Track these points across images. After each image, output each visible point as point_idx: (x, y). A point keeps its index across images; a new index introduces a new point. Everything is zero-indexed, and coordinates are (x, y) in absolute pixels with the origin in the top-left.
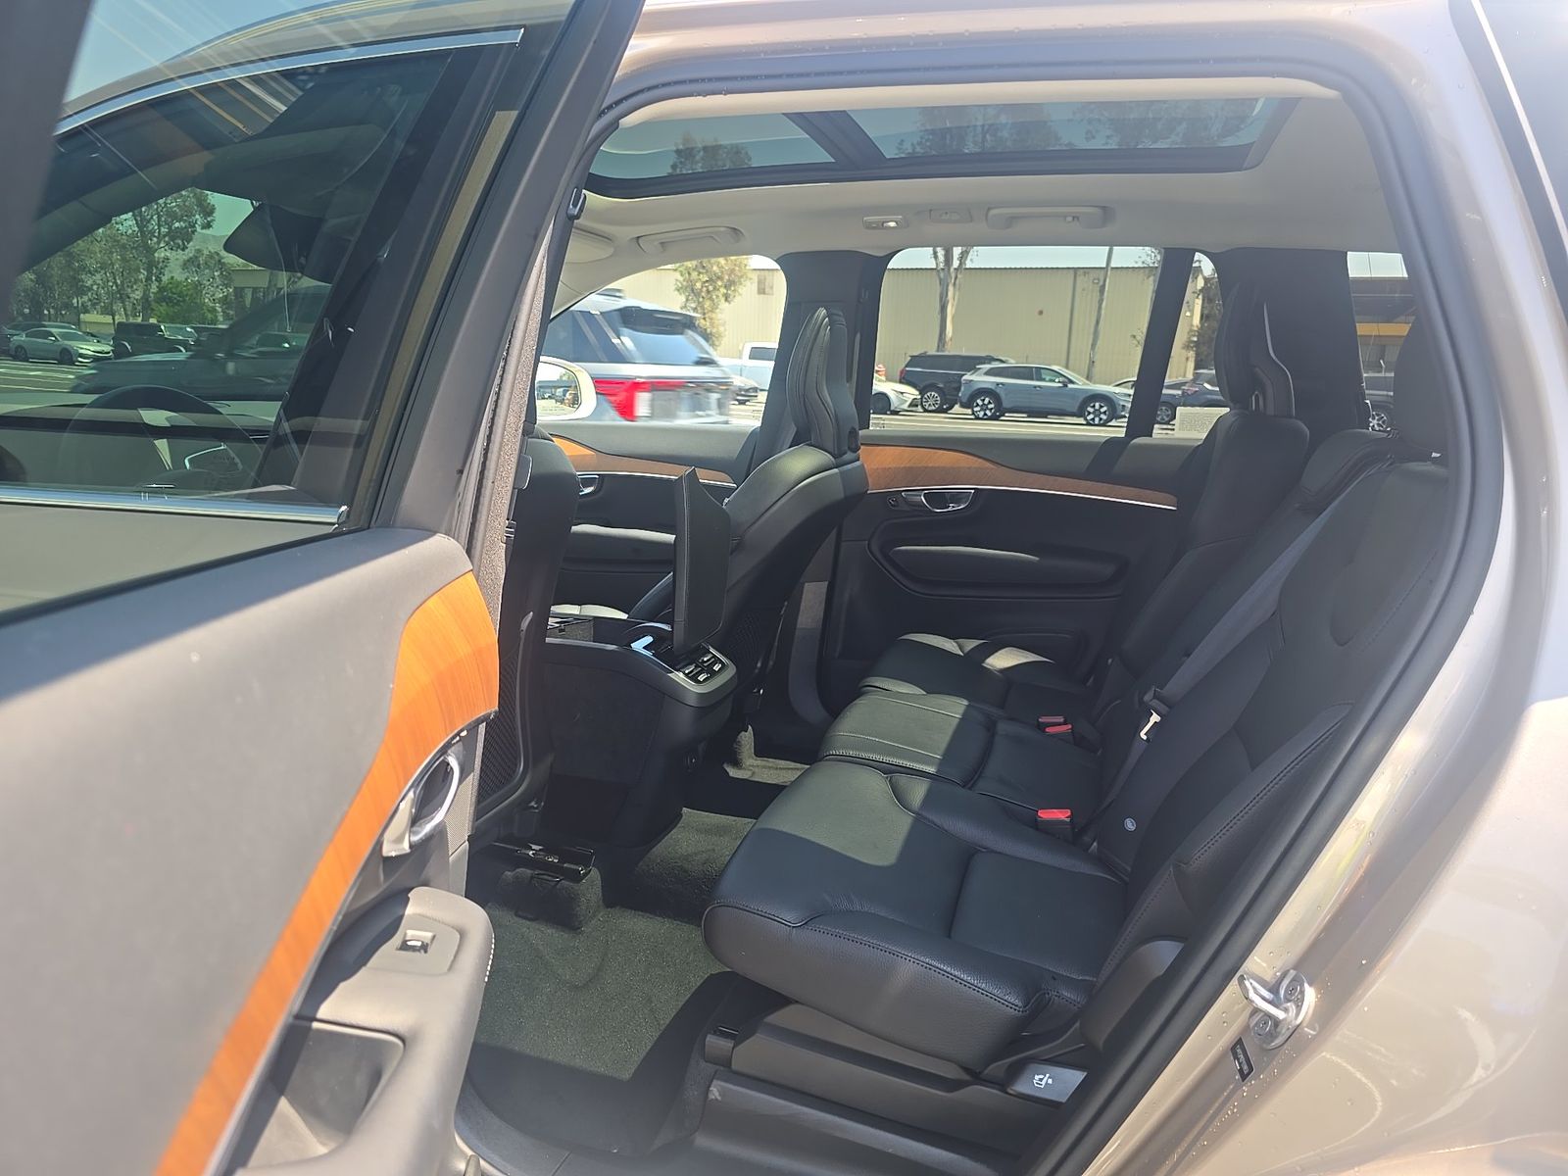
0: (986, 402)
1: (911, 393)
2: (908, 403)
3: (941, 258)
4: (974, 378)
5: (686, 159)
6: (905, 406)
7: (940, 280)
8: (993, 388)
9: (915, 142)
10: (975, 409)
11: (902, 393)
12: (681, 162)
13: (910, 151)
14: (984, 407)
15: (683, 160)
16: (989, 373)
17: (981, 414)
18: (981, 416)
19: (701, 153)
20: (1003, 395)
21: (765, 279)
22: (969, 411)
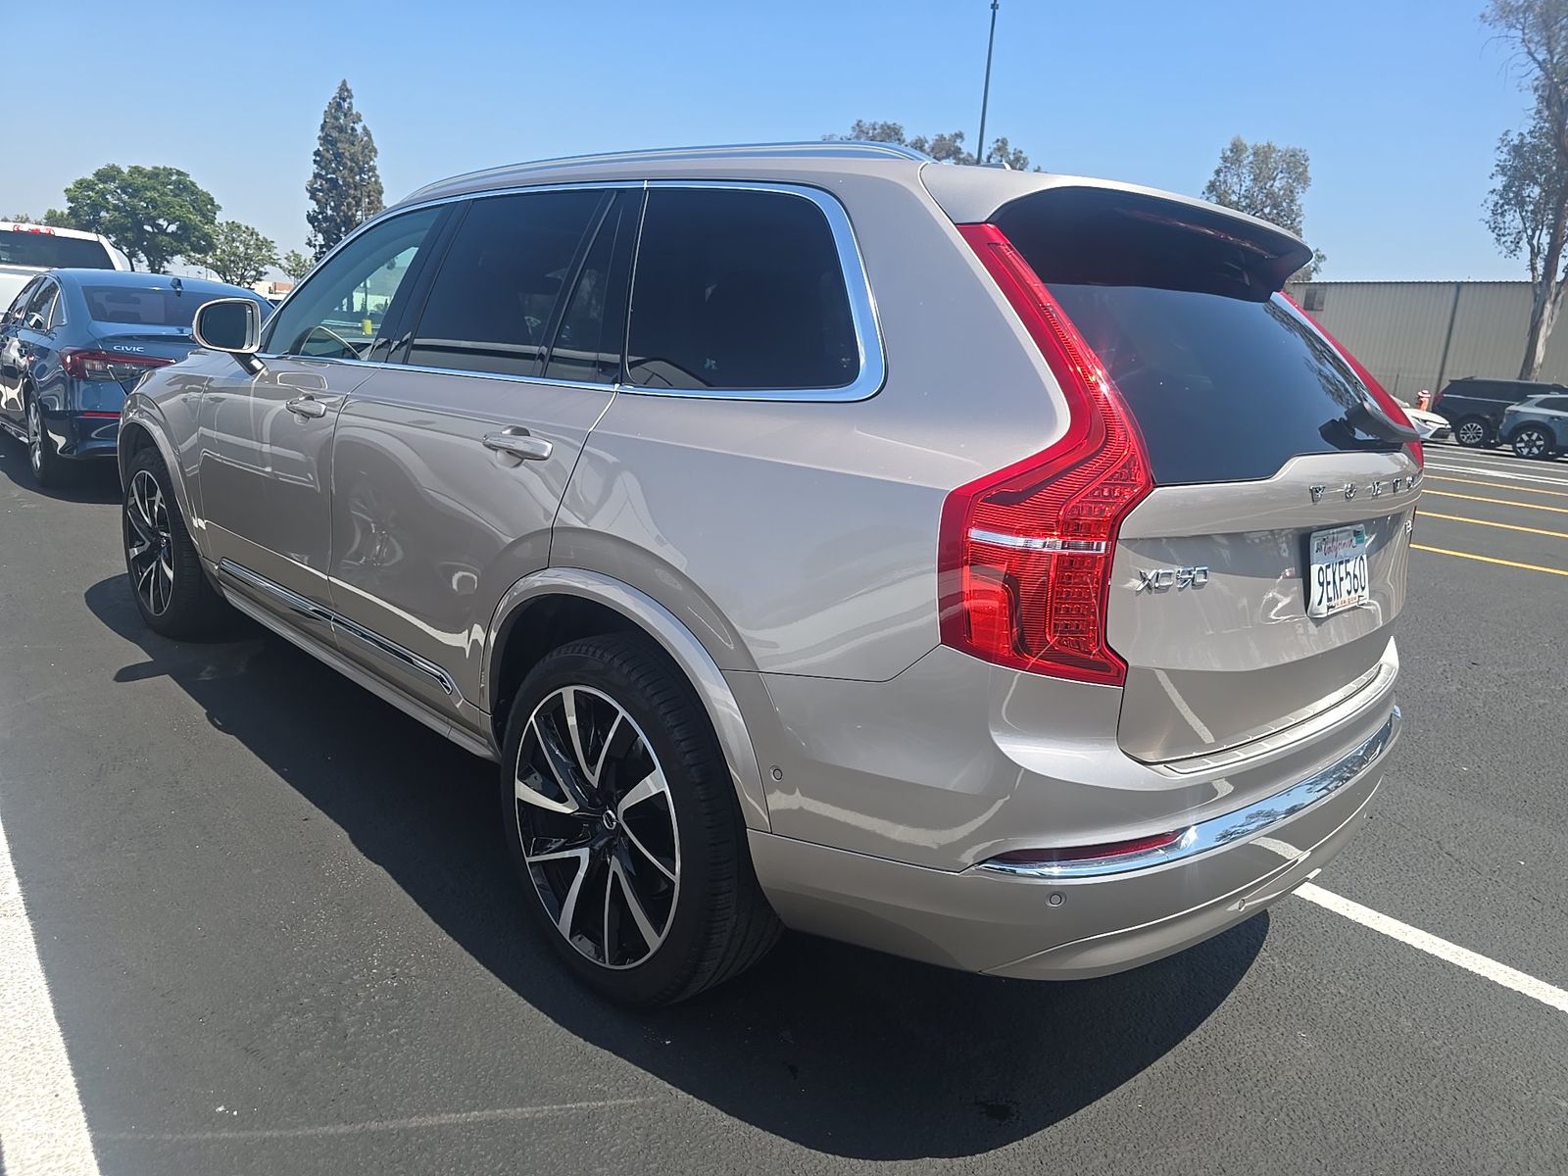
0: (1534, 437)
1: (1438, 421)
2: (1431, 433)
3: (1540, 270)
4: (1521, 409)
5: (1232, 164)
6: (1427, 436)
7: (1536, 295)
8: (1546, 421)
9: (1525, 132)
10: (1518, 445)
11: (1425, 421)
12: (1226, 167)
13: (1516, 142)
14: (1530, 444)
15: (1229, 165)
16: (1541, 404)
17: (1525, 451)
18: (1524, 453)
19: (1251, 158)
20: (1558, 432)
21: (1315, 294)
22: (1510, 447)
